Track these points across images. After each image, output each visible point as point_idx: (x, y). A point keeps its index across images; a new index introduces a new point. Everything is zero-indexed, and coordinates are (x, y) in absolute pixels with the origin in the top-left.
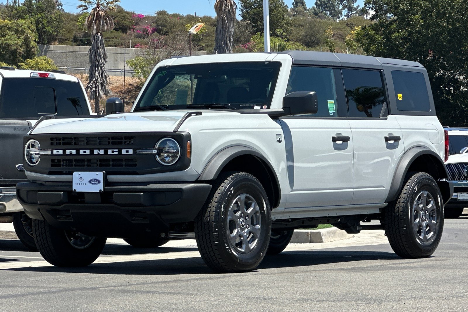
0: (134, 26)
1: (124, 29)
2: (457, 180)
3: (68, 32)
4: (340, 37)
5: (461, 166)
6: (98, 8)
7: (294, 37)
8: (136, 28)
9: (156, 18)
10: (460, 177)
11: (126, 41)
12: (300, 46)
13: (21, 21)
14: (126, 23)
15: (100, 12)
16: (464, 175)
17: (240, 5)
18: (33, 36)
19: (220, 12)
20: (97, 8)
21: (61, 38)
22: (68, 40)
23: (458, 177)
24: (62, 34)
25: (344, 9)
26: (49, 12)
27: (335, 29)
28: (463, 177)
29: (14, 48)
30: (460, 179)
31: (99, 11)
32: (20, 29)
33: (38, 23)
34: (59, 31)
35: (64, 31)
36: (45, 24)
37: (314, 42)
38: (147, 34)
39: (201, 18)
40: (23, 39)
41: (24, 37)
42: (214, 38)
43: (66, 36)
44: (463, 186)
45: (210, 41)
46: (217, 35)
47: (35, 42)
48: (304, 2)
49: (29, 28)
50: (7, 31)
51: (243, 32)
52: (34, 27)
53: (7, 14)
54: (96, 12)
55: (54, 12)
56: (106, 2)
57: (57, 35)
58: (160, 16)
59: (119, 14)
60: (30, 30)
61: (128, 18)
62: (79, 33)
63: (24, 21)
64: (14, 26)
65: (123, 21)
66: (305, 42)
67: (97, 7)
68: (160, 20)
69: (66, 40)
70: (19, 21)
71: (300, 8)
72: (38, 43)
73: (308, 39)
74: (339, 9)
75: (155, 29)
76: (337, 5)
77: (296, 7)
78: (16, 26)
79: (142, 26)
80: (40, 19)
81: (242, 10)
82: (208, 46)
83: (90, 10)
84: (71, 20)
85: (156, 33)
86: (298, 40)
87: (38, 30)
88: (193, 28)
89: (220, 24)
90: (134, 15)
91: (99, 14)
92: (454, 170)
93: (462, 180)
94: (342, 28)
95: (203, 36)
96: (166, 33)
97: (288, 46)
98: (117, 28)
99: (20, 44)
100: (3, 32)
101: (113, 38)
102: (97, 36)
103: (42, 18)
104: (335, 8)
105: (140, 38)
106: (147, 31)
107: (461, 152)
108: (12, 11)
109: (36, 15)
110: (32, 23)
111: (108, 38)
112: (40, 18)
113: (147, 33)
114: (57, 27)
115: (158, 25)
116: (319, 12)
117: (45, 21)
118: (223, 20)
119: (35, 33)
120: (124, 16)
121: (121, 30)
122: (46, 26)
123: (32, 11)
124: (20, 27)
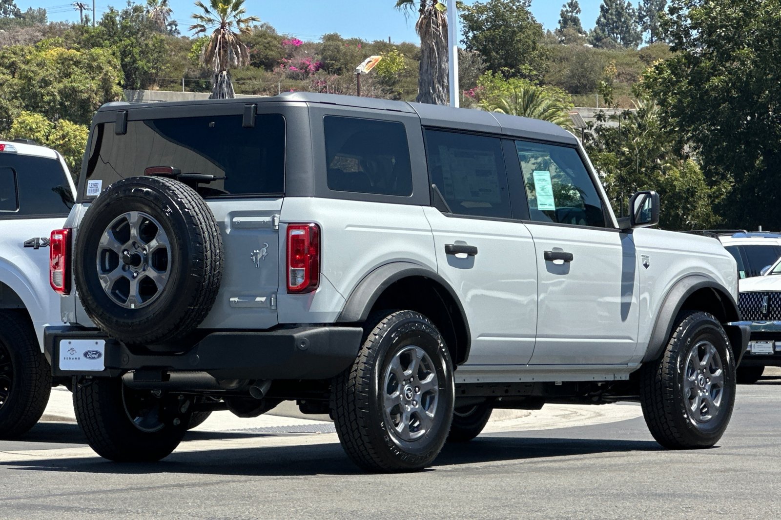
0: (286, 58)
1: (268, 64)
2: (750, 319)
3: (176, 69)
4: (628, 77)
5: (757, 296)
6: (224, 29)
7: (553, 79)
8: (289, 62)
9: (322, 47)
10: (756, 316)
11: (271, 84)
12: (560, 93)
13: (97, 51)
14: (272, 54)
15: (226, 36)
16: (761, 312)
17: (463, 25)
18: (116, 77)
19: (426, 37)
20: (222, 30)
21: (164, 80)
22: (176, 83)
23: (752, 316)
24: (164, 72)
25: (645, 31)
26: (143, 35)
27: (621, 64)
28: (759, 316)
29: (85, 96)
30: (756, 318)
31: (224, 34)
32: (95, 64)
33: (124, 54)
34: (160, 68)
35: (168, 67)
36: (137, 56)
37: (585, 86)
38: (307, 73)
39: (397, 46)
40: (99, 80)
41: (102, 78)
42: (417, 80)
43: (172, 75)
44: (763, 330)
45: (413, 84)
46: (421, 74)
47: (118, 87)
48: (578, 20)
49: (109, 62)
50: (74, 67)
51: (467, 69)
52: (117, 62)
53: (74, 38)
54: (220, 36)
55: (152, 35)
56: (237, 20)
57: (156, 74)
58: (329, 43)
59: (260, 39)
60: (111, 66)
61: (276, 46)
62: (194, 71)
63: (101, 52)
64: (85, 59)
65: (268, 50)
66: (571, 87)
67: (222, 27)
68: (329, 49)
69: (172, 82)
70: (93, 50)
71: (570, 30)
72: (124, 87)
73: (576, 81)
74: (636, 30)
75: (320, 64)
76: (633, 25)
77: (565, 27)
78: (87, 59)
79: (298, 59)
80: (129, 47)
81: (466, 33)
82: (408, 93)
83: (210, 33)
84: (180, 49)
85: (321, 70)
86: (559, 84)
87: (124, 66)
88: (364, 64)
89: (426, 57)
90: (286, 41)
91: (225, 38)
92: (750, 303)
93: (758, 319)
94: (631, 63)
95: (400, 75)
96: (338, 71)
97: (540, 94)
98: (258, 62)
99: (95, 89)
100: (67, 69)
101: (250, 79)
102: (221, 76)
103: (132, 45)
104: (629, 30)
105: (295, 79)
106: (307, 68)
107: (761, 273)
108: (82, 34)
109: (121, 40)
110: (114, 54)
111: (242, 79)
112: (129, 45)
113: (306, 71)
114: (156, 61)
115: (325, 58)
116: (603, 37)
117: (136, 50)
118: (431, 50)
119: (119, 70)
120: (268, 43)
121: (263, 66)
122: (138, 58)
123: (115, 34)
124: (95, 60)
